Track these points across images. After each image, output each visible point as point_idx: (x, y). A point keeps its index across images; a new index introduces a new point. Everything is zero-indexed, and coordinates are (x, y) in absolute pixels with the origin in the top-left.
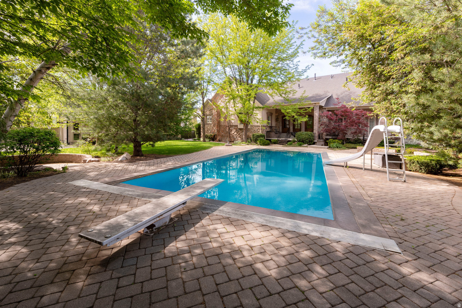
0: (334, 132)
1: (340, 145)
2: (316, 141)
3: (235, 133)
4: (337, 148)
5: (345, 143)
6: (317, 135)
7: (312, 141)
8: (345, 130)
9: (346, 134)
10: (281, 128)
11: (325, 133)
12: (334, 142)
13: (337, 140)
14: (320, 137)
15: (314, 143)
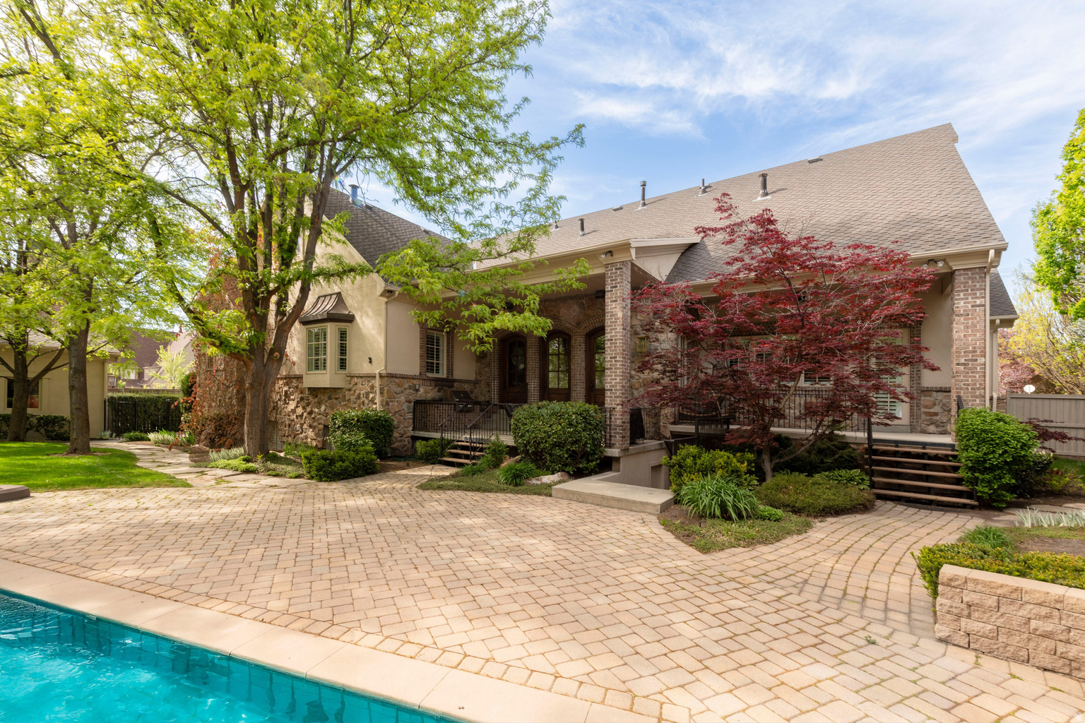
0: (712, 406)
1: (746, 497)
2: (614, 452)
3: (299, 411)
4: (726, 517)
5: (767, 467)
6: (619, 418)
7: (586, 456)
8: (767, 394)
9: (778, 414)
10: (495, 385)
11: (668, 411)
12: (707, 471)
13: (721, 456)
14: (636, 429)
15: (606, 465)
